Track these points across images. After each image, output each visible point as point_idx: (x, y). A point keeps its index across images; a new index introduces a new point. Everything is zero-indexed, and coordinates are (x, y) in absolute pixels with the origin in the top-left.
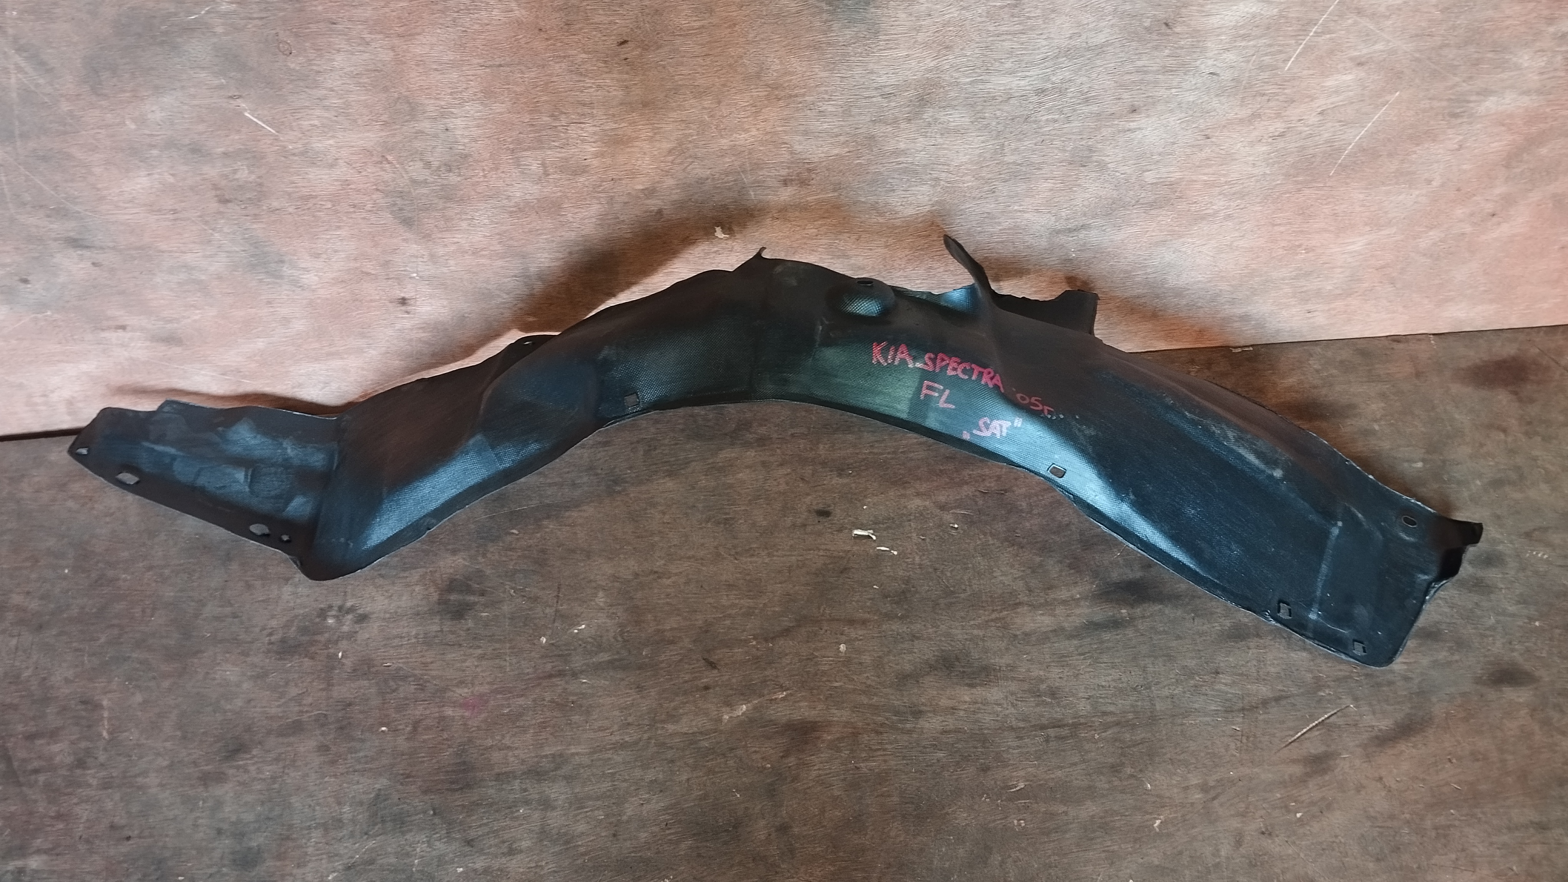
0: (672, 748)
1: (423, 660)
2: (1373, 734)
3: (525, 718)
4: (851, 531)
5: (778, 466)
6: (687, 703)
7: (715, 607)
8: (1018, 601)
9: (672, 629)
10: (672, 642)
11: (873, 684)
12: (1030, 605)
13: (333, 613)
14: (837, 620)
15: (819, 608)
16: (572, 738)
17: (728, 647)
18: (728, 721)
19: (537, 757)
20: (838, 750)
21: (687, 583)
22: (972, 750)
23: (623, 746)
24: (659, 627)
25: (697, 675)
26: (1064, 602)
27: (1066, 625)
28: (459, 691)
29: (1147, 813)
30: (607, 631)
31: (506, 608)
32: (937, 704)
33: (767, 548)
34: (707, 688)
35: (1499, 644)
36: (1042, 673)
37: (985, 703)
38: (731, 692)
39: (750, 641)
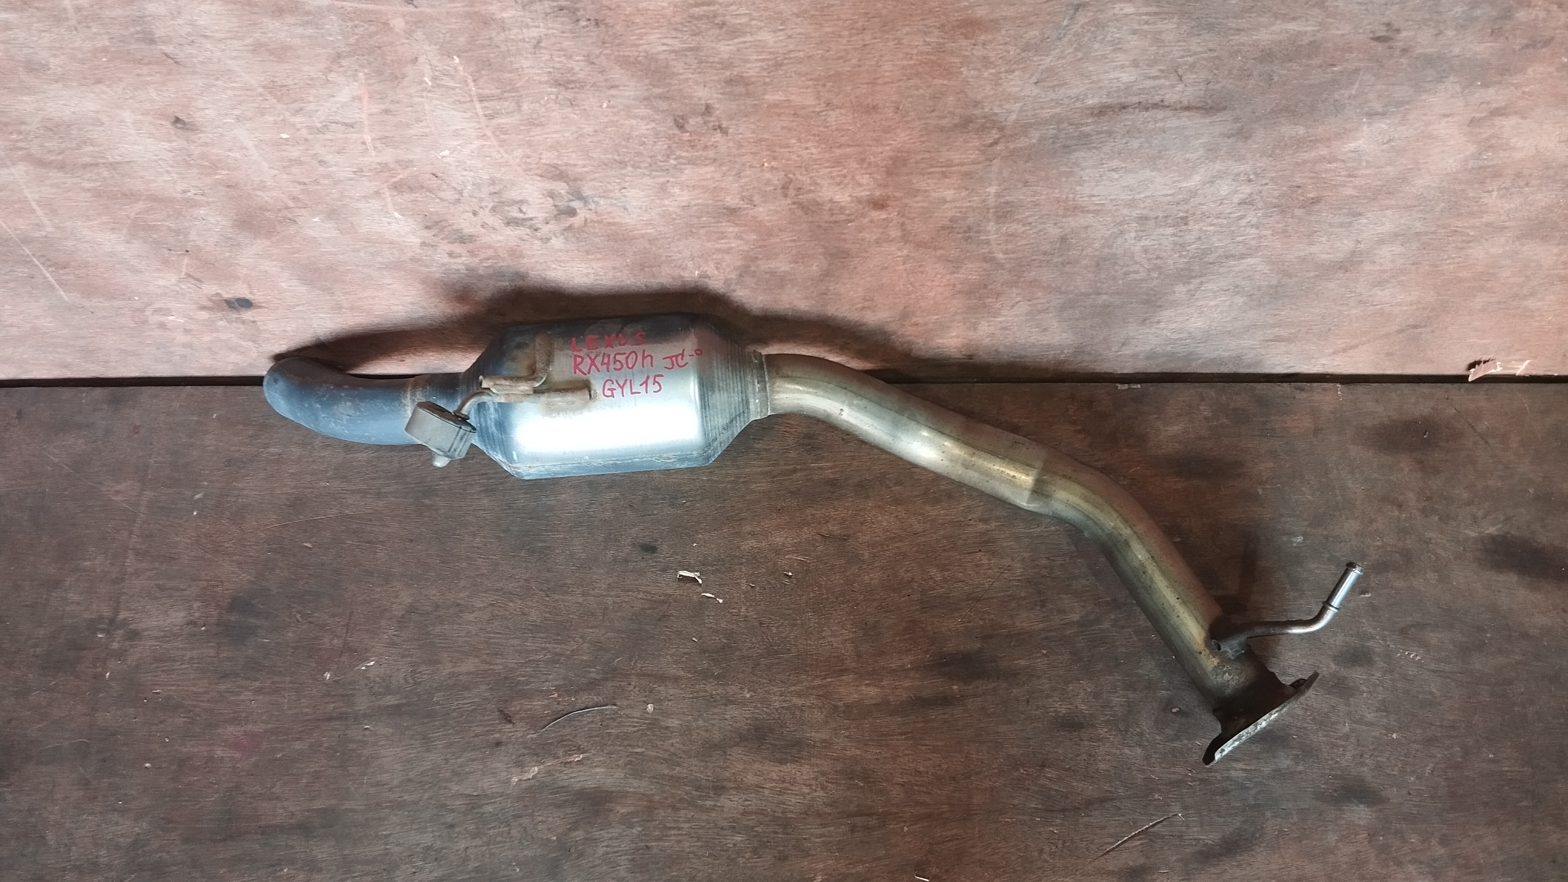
0: (453, 811)
2: (1197, 848)
3: (299, 765)
4: (676, 571)
6: (475, 760)
7: (517, 651)
8: (844, 667)
9: (467, 674)
10: (467, 688)
11: (678, 752)
12: (856, 673)
13: (104, 626)
14: (649, 675)
15: (630, 660)
16: (347, 792)
17: (527, 698)
18: (517, 784)
19: (306, 810)
20: (631, 826)
22: (772, 835)
23: (400, 805)
24: (456, 670)
25: (489, 728)
26: (893, 672)
27: (891, 698)
28: (231, 729)
30: (398, 670)
31: (290, 635)
32: (742, 780)
33: (582, 586)
34: (498, 744)
35: (1348, 756)
36: (858, 752)
37: (793, 782)
38: (523, 751)
39: (551, 693)
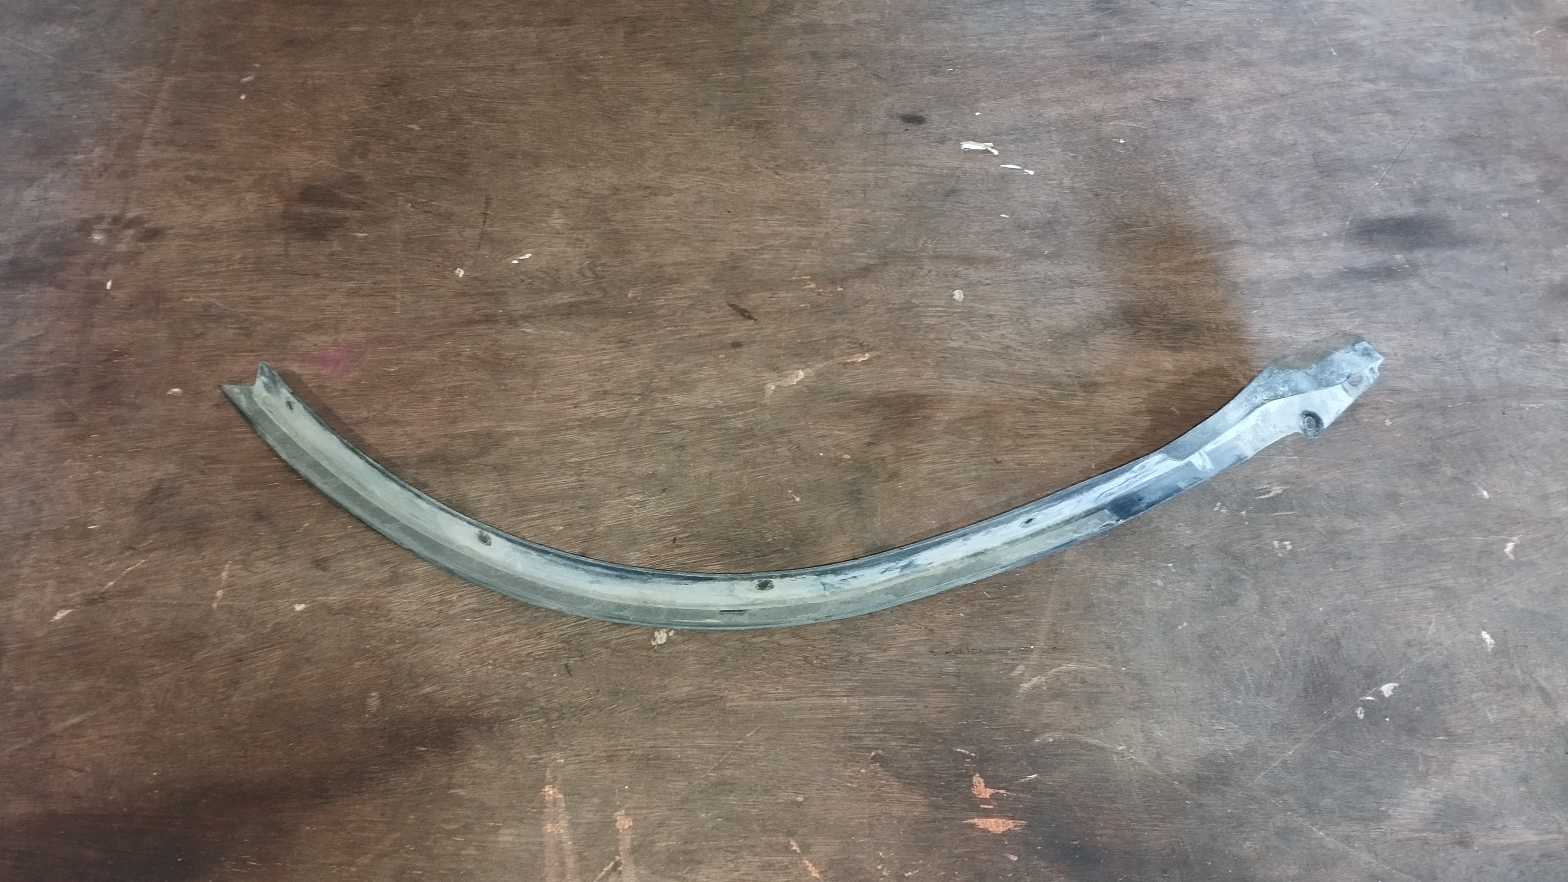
0: (680, 428)
1: (251, 294)
3: (426, 380)
4: (958, 142)
5: (838, 58)
6: (703, 365)
7: (744, 236)
9: (675, 264)
10: (677, 281)
11: (1013, 344)
12: (1252, 245)
13: (104, 226)
14: (947, 257)
15: (916, 241)
16: (509, 411)
17: (771, 289)
18: (775, 392)
19: (446, 436)
20: (964, 436)
21: (700, 202)
23: (596, 423)
24: (656, 260)
25: (719, 326)
26: (1304, 242)
27: (1313, 271)
28: (312, 338)
29: (1490, 532)
30: (568, 262)
31: (397, 227)
33: (826, 162)
34: (736, 345)
36: (1285, 334)
38: (778, 351)
39: (805, 282)
